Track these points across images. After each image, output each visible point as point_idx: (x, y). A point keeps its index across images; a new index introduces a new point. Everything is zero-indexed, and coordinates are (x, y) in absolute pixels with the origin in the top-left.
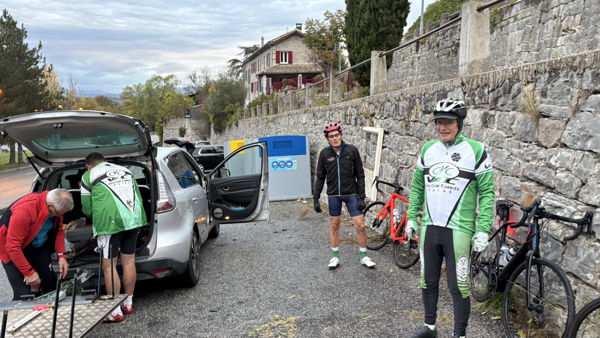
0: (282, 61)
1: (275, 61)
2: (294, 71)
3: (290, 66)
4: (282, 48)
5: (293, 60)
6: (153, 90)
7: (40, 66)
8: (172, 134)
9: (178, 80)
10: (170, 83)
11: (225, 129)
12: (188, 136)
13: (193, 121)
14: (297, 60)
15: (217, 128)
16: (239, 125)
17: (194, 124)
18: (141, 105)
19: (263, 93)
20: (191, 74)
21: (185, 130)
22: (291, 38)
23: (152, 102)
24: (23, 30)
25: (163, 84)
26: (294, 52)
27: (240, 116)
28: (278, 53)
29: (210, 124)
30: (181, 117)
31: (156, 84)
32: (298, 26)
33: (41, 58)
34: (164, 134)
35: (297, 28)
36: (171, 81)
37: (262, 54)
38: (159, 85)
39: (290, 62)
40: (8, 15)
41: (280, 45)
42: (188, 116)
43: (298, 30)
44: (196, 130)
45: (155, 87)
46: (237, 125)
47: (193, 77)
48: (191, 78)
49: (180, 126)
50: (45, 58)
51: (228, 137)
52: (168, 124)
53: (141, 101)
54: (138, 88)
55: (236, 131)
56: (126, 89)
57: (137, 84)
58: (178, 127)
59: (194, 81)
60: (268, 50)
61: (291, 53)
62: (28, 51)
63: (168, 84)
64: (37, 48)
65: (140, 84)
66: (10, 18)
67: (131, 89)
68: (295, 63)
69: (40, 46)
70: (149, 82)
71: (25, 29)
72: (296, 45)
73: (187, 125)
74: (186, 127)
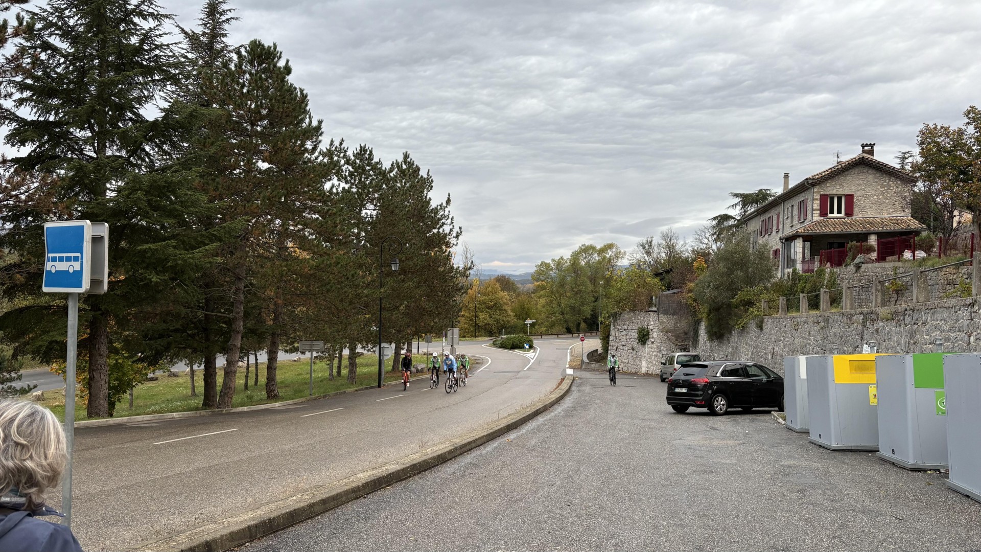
0: (832, 212)
1: (819, 212)
2: (860, 229)
3: (848, 220)
4: (833, 189)
5: (856, 210)
6: (581, 268)
7: (447, 229)
8: (624, 337)
9: (620, 252)
10: (608, 256)
11: (730, 333)
12: (653, 343)
13: (664, 318)
14: (862, 210)
15: (715, 329)
16: (765, 327)
17: (664, 322)
18: (561, 290)
19: (794, 271)
20: (645, 242)
21: (648, 332)
22: (853, 170)
23: (579, 286)
24: (428, 179)
25: (596, 257)
26: (857, 194)
27: (767, 309)
28: (823, 198)
29: (697, 323)
30: (642, 310)
31: (585, 258)
32: (866, 148)
33: (448, 219)
34: (611, 338)
35: (864, 151)
36: (610, 253)
37: (786, 203)
38: (589, 261)
39: (849, 213)
40: (409, 160)
41: (828, 185)
42: (654, 309)
43: (867, 156)
44: (667, 332)
45: (583, 263)
46: (760, 327)
47: (647, 247)
48: (644, 248)
49: (640, 325)
50: (452, 219)
51: (737, 348)
52: (619, 322)
53: (562, 284)
54: (558, 265)
55: (757, 338)
56: (541, 265)
57: (557, 258)
58: (636, 327)
59: (648, 253)
60: (803, 194)
61: (850, 198)
62: (431, 208)
63: (605, 257)
64: (444, 204)
65: (562, 258)
66: (411, 165)
67: (547, 265)
68: (858, 215)
69: (448, 202)
70: (576, 256)
71: (431, 177)
72: (861, 182)
73: (652, 323)
74: (650, 327)
